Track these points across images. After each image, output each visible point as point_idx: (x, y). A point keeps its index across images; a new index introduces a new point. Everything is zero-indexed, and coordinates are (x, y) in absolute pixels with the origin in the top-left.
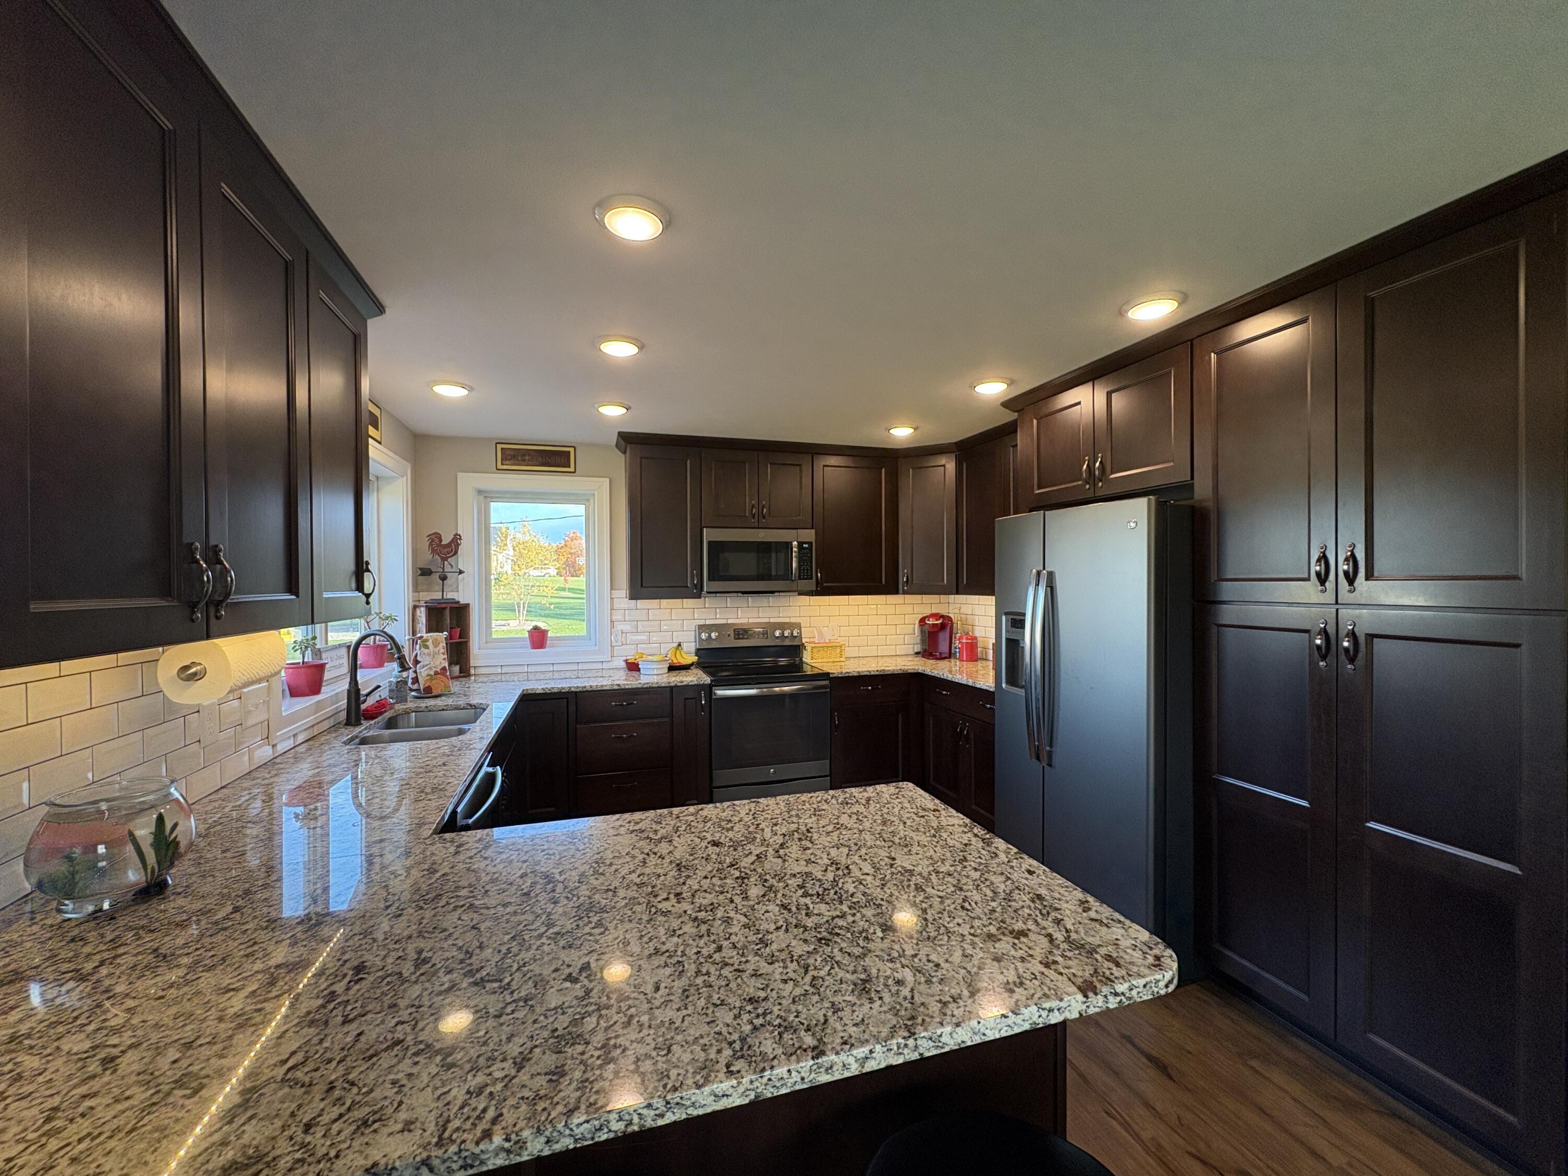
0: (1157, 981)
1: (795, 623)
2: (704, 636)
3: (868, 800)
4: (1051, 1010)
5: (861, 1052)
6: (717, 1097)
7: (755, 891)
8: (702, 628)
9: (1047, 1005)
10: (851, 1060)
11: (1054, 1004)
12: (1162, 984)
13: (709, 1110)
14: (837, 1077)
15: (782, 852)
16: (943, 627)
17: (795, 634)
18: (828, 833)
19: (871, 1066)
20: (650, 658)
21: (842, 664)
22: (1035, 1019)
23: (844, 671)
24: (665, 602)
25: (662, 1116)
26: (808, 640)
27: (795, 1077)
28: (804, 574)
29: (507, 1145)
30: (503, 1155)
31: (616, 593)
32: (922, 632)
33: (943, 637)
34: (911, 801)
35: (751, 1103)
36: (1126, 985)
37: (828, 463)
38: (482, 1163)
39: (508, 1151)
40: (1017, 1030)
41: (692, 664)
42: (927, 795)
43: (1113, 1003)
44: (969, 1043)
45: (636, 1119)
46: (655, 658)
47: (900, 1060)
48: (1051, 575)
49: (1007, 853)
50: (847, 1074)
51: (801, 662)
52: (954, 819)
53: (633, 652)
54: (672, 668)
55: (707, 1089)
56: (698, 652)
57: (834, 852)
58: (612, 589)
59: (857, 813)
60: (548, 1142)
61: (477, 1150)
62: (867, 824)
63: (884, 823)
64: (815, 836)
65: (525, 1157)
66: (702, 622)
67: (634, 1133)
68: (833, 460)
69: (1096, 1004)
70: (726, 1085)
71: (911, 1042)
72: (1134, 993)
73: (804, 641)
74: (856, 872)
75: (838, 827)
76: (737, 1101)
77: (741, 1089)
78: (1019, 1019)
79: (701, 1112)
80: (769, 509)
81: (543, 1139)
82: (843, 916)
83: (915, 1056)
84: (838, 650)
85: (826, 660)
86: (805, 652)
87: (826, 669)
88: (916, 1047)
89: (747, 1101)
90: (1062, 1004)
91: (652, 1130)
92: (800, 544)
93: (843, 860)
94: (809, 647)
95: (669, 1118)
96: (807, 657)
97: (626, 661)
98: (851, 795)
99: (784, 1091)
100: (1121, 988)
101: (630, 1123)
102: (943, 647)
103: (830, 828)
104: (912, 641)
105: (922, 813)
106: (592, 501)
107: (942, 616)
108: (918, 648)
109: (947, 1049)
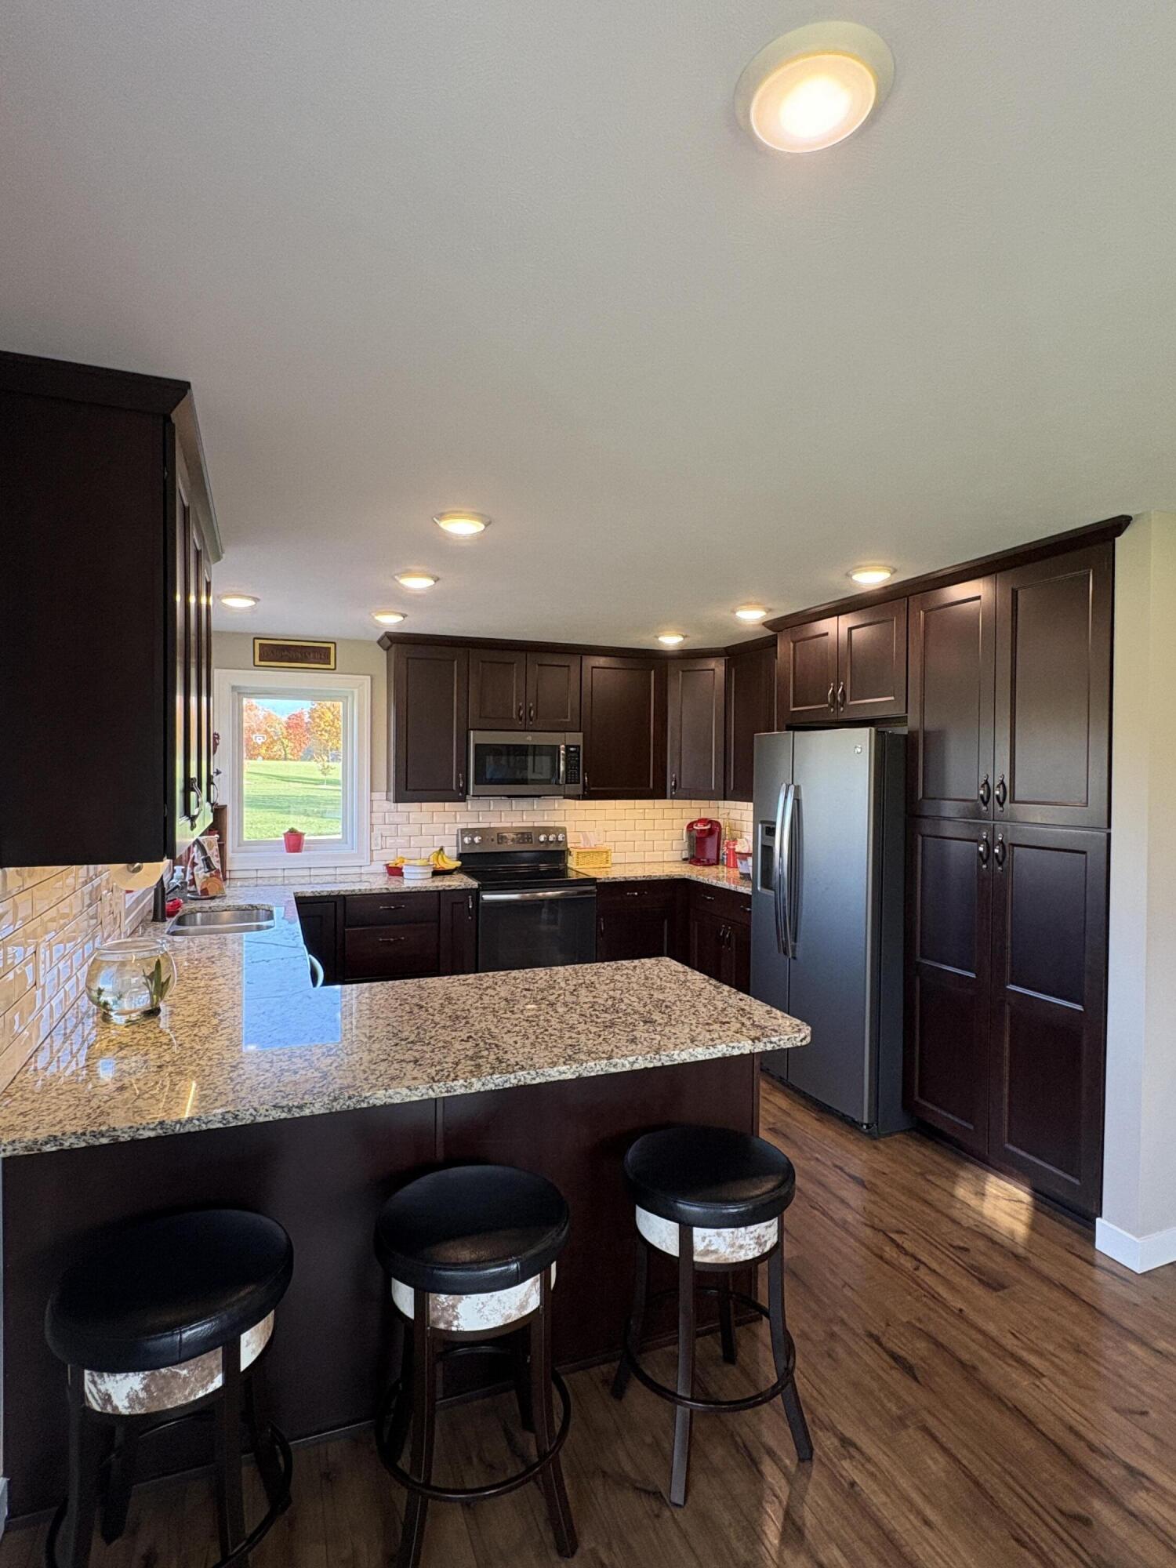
0: (796, 1037)
1: (561, 828)
2: (466, 840)
3: (635, 967)
4: (733, 1048)
5: (631, 1059)
6: (561, 1073)
7: (561, 1010)
8: (464, 832)
9: (731, 1044)
10: (626, 1062)
11: (735, 1044)
12: (798, 1039)
13: (556, 1079)
14: (619, 1070)
15: (575, 993)
16: (711, 832)
17: (560, 839)
18: (607, 984)
19: (637, 1067)
20: (412, 862)
21: (608, 869)
22: (725, 1051)
23: (611, 876)
24: (426, 806)
25: (534, 1079)
26: (573, 845)
27: (598, 1068)
28: (571, 779)
29: (466, 1084)
30: (463, 1088)
31: (376, 795)
32: (690, 837)
33: (711, 843)
34: (667, 967)
35: (577, 1078)
36: (777, 1038)
37: (597, 664)
38: (455, 1091)
39: (466, 1087)
40: (714, 1056)
41: (455, 869)
42: (679, 964)
43: (769, 1047)
44: (688, 1061)
45: (522, 1079)
46: (418, 863)
47: (651, 1065)
48: (797, 789)
49: (729, 992)
50: (624, 1069)
51: (566, 867)
52: (697, 978)
53: (393, 857)
54: (436, 873)
55: (555, 1069)
56: (460, 857)
57: (611, 993)
58: (372, 791)
59: (627, 974)
60: (483, 1085)
61: (453, 1084)
62: (634, 980)
63: (647, 978)
64: (597, 986)
65: (473, 1091)
66: (464, 826)
67: (521, 1086)
68: (601, 661)
69: (759, 1047)
70: (564, 1068)
71: (657, 1057)
72: (782, 1042)
73: (569, 846)
74: (626, 1001)
75: (612, 981)
76: (569, 1076)
77: (572, 1070)
78: (716, 1051)
79: (552, 1079)
80: (536, 713)
81: (481, 1083)
82: (620, 1018)
83: (659, 1064)
84: (605, 856)
85: (592, 866)
86: (570, 858)
87: (593, 874)
88: (660, 1060)
89: (574, 1077)
90: (741, 1045)
91: (529, 1085)
92: (567, 747)
93: (618, 996)
94: (574, 852)
95: (537, 1081)
96: (572, 862)
97: (387, 865)
98: (622, 965)
99: (593, 1074)
100: (773, 1039)
101: (520, 1081)
102: (711, 854)
103: (608, 981)
104: (680, 847)
105: (673, 973)
106: (350, 699)
107: (710, 822)
108: (685, 855)
109: (676, 1062)
